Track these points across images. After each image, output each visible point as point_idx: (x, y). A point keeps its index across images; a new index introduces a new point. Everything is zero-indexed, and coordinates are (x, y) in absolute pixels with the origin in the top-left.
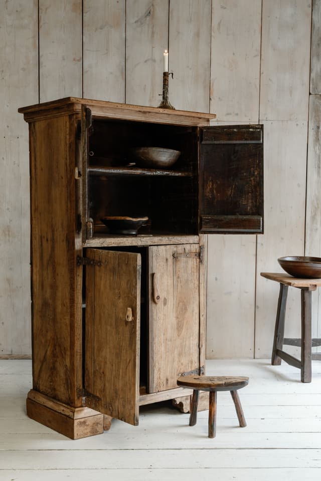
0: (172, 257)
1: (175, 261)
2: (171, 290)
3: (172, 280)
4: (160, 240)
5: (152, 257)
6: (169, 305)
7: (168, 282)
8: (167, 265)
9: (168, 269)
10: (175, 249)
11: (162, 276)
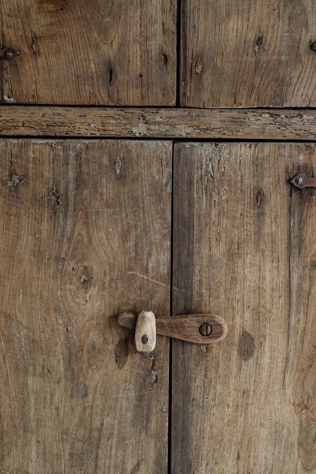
0: (284, 189)
1: (301, 204)
2: (277, 307)
3: (283, 272)
4: (234, 120)
5: (191, 183)
6: (266, 360)
7: (262, 278)
8: (261, 215)
9: (267, 230)
10: (302, 158)
11: (232, 255)
